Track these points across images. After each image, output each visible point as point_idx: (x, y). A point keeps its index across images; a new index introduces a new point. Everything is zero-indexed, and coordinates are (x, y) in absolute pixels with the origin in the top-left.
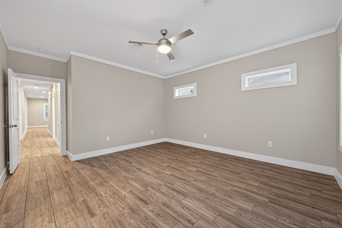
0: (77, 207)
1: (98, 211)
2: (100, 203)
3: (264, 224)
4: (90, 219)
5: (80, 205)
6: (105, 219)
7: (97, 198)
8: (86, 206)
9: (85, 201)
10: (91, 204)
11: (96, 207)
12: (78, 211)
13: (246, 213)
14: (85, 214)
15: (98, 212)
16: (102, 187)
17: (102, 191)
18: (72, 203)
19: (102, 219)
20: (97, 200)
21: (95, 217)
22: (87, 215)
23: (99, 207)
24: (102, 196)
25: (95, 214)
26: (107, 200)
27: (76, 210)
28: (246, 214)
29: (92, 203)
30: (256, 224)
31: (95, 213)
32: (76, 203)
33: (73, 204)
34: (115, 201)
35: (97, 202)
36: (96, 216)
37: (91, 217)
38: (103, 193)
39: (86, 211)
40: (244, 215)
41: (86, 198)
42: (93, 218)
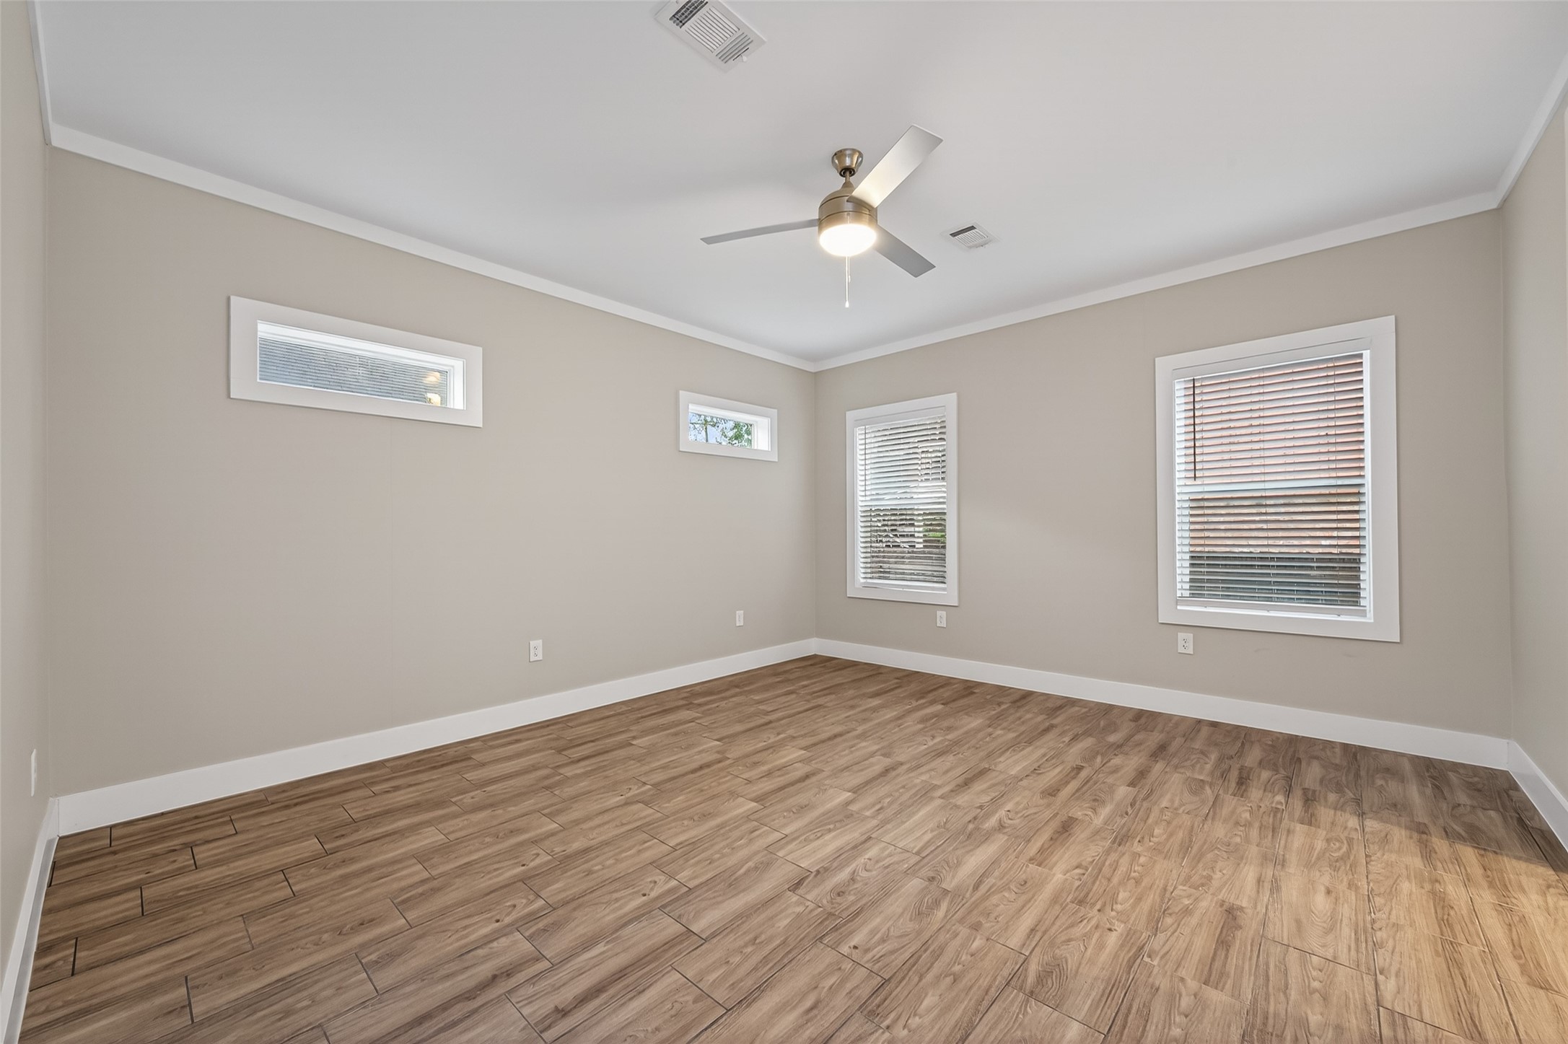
0: (1261, 981)
1: (1204, 904)
2: (1169, 920)
4: (1249, 911)
5: (1245, 980)
6: (1209, 878)
7: (1156, 943)
8: (1222, 954)
9: (1211, 975)
10: (1202, 944)
11: (1194, 921)
12: (1267, 964)
14: (1251, 933)
15: (1207, 904)
16: (1072, 964)
17: (1101, 946)
18: (1271, 1021)
19: (1215, 883)
20: (1161, 937)
21: (1231, 900)
22: (1250, 924)
23: (1187, 911)
24: (1129, 935)
25: (1222, 906)
26: (1134, 907)
27: (1271, 974)
29: (1190, 943)
31: (1220, 909)
32: (1255, 1001)
33: (1271, 1009)
34: (1122, 883)
35: (1171, 930)
36: (1224, 901)
37: (1241, 909)
38: (1112, 940)
39: (1242, 938)
41: (1192, 984)
42: (1238, 903)
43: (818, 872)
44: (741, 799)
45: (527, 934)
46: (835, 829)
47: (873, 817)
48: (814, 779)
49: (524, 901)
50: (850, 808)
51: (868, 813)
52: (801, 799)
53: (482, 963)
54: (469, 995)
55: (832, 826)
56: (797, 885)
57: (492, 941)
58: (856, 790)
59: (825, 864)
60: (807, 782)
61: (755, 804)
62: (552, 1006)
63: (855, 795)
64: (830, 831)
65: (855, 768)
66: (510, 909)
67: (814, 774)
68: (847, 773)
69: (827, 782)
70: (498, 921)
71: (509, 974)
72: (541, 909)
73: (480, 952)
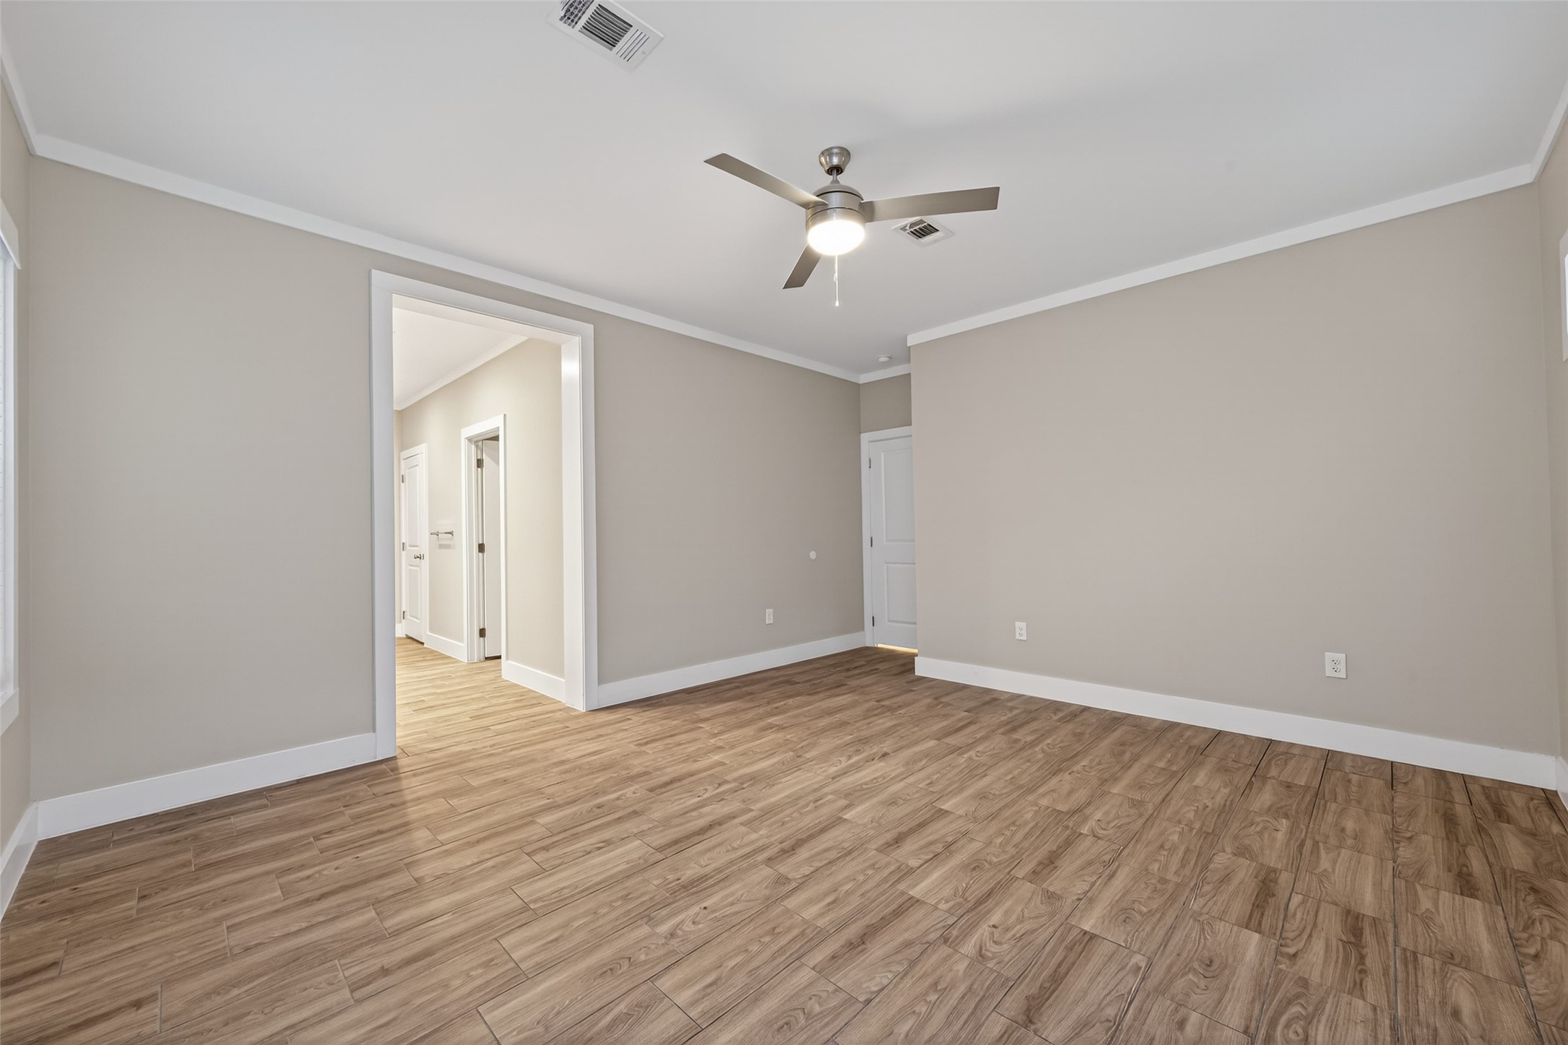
3: (395, 1019)
13: (480, 988)
28: (478, 982)
30: (421, 993)
40: (481, 975)
43: (873, 760)
44: (961, 812)
46: (861, 784)
47: (826, 794)
48: (889, 836)
50: (847, 802)
51: (830, 797)
52: (898, 812)
55: (864, 786)
56: (885, 755)
58: (837, 821)
59: (868, 764)
60: (894, 833)
61: (942, 807)
63: (840, 815)
64: (866, 784)
65: (832, 855)
67: (888, 845)
68: (846, 845)
69: (872, 832)
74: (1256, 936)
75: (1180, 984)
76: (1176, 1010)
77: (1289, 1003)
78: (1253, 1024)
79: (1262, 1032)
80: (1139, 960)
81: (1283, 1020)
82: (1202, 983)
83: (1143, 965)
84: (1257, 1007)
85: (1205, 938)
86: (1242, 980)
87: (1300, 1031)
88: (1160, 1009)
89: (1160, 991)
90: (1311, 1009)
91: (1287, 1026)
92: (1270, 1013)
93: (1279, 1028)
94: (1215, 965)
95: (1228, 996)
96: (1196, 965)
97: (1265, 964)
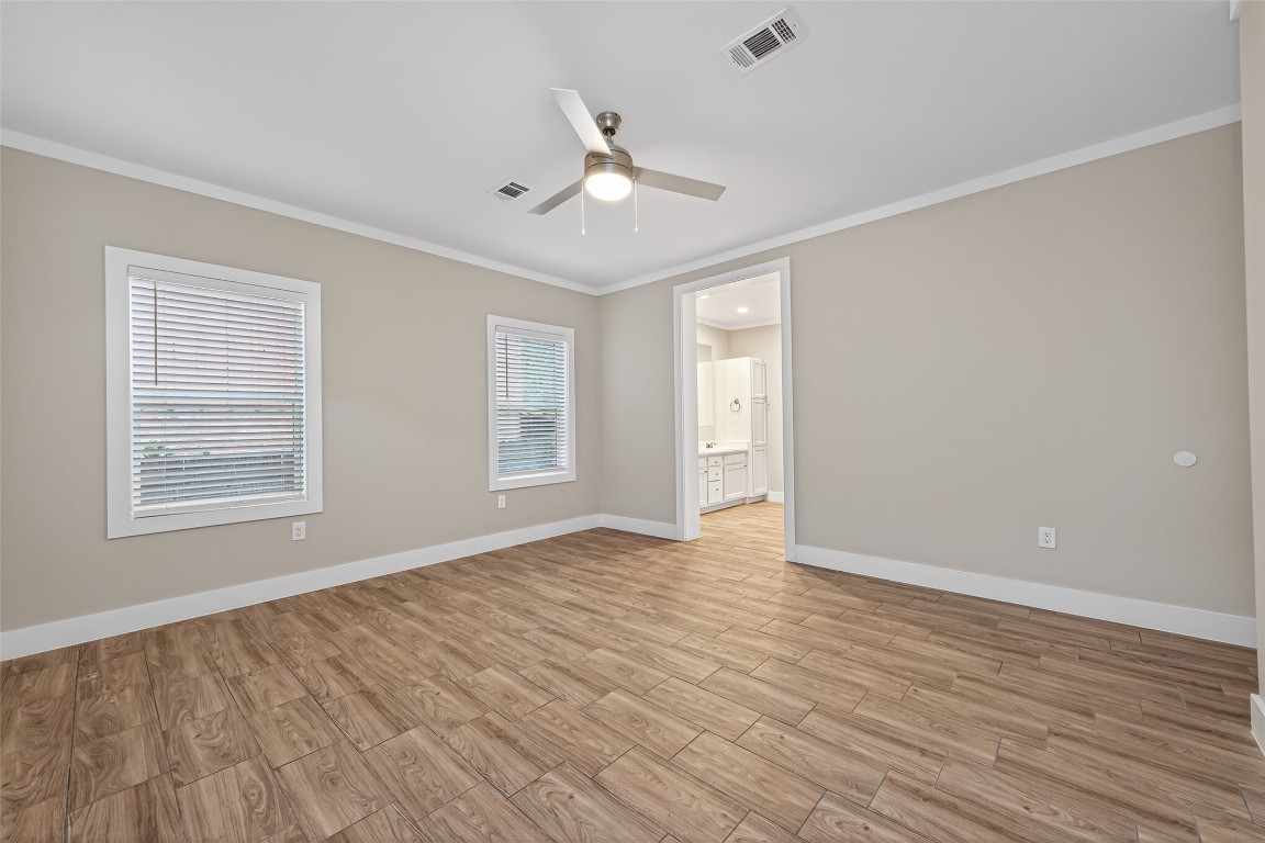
45: (869, 798)
49: (827, 819)
53: (920, 815)
54: (954, 809)
57: (894, 821)
62: (923, 758)
66: (844, 825)
70: (867, 828)
71: (916, 792)
72: (831, 799)
73: (910, 823)
74: (329, 833)
75: (332, 758)
76: (318, 745)
77: (269, 807)
78: (277, 775)
79: (271, 777)
80: (365, 746)
81: (265, 796)
82: (323, 769)
83: (360, 745)
84: (284, 787)
85: (353, 793)
86: (306, 792)
87: (252, 798)
88: (326, 740)
89: (336, 744)
90: (254, 817)
91: (260, 794)
92: (275, 790)
93: (264, 788)
94: (328, 784)
95: (304, 777)
96: (338, 773)
97: (303, 818)
